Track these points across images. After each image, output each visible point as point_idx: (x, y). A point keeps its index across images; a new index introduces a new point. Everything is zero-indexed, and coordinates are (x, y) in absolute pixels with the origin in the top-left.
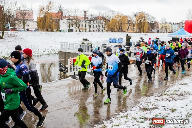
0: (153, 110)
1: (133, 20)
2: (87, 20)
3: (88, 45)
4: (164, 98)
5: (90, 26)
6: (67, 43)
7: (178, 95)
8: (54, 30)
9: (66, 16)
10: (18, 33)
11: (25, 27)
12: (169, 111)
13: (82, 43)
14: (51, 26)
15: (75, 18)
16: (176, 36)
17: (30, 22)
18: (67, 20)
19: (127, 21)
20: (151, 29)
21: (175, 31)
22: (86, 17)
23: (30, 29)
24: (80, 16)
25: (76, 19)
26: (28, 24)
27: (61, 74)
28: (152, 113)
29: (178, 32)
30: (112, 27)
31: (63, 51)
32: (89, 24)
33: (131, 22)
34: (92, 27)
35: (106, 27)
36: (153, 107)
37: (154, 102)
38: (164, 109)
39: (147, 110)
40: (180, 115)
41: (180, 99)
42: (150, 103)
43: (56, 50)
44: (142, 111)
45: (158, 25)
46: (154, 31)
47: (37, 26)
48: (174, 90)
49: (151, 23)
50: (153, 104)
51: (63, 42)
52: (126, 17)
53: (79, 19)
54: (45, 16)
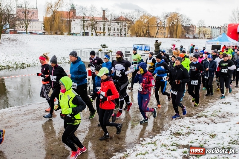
0: (187, 135)
1: (163, 22)
2: (106, 22)
3: (107, 53)
4: (202, 120)
5: (109, 29)
6: (81, 50)
7: (219, 116)
8: (65, 33)
9: (80, 15)
10: (19, 36)
11: (28, 29)
12: (208, 137)
13: (99, 50)
14: (60, 28)
15: (91, 18)
16: (216, 43)
17: (34, 23)
18: (80, 21)
19: (155, 23)
20: (185, 34)
21: (215, 36)
22: (104, 18)
23: (34, 32)
24: (97, 16)
25: (93, 19)
26: (31, 25)
28: (187, 139)
29: (219, 38)
30: (137, 30)
32: (109, 27)
33: (161, 24)
34: (112, 31)
35: (129, 30)
36: (187, 131)
37: (189, 125)
38: (202, 134)
39: (180, 136)
40: (221, 142)
41: (222, 121)
42: (184, 126)
43: (66, 58)
44: (174, 136)
45: (194, 29)
46: (189, 36)
47: (43, 28)
48: (214, 110)
49: (185, 26)
50: (188, 128)
51: (76, 48)
52: (155, 18)
53: (96, 20)
54: (53, 16)
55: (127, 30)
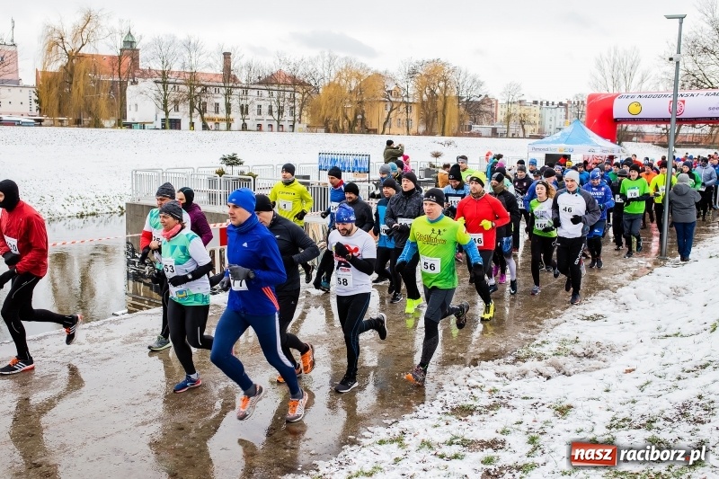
0: (492, 412)
1: (404, 89)
2: (232, 87)
3: (241, 179)
4: (529, 369)
5: (244, 110)
6: (160, 171)
7: (576, 355)
8: (106, 123)
9: (153, 67)
12: (549, 415)
13: (218, 173)
14: (91, 105)
15: (188, 76)
16: (557, 149)
17: (5, 91)
18: (154, 84)
19: (382, 92)
20: (468, 123)
21: (552, 130)
22: (228, 75)
23: (5, 118)
25: (192, 80)
27: (136, 292)
28: (491, 424)
29: (564, 134)
30: (328, 113)
31: (142, 202)
32: (244, 102)
33: (398, 95)
34: (252, 114)
35: (305, 113)
36: (490, 402)
37: (494, 384)
38: (531, 407)
39: (472, 414)
40: (587, 425)
41: (585, 368)
42: (481, 388)
43: (112, 200)
44: (453, 418)
45: (494, 110)
46: (480, 129)
47: (35, 105)
48: (561, 337)
49: (468, 101)
50: (490, 391)
51: (144, 167)
52: (378, 76)
53: (204, 83)
54: (69, 68)
55: (297, 113)
